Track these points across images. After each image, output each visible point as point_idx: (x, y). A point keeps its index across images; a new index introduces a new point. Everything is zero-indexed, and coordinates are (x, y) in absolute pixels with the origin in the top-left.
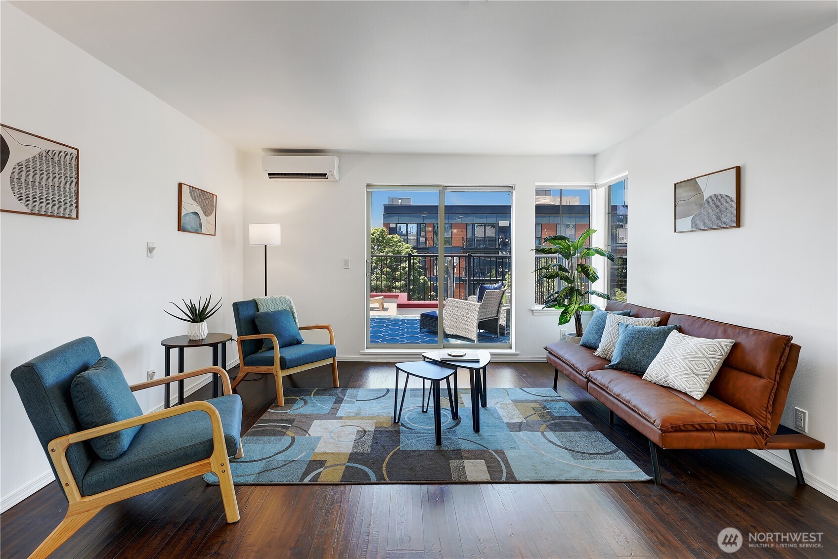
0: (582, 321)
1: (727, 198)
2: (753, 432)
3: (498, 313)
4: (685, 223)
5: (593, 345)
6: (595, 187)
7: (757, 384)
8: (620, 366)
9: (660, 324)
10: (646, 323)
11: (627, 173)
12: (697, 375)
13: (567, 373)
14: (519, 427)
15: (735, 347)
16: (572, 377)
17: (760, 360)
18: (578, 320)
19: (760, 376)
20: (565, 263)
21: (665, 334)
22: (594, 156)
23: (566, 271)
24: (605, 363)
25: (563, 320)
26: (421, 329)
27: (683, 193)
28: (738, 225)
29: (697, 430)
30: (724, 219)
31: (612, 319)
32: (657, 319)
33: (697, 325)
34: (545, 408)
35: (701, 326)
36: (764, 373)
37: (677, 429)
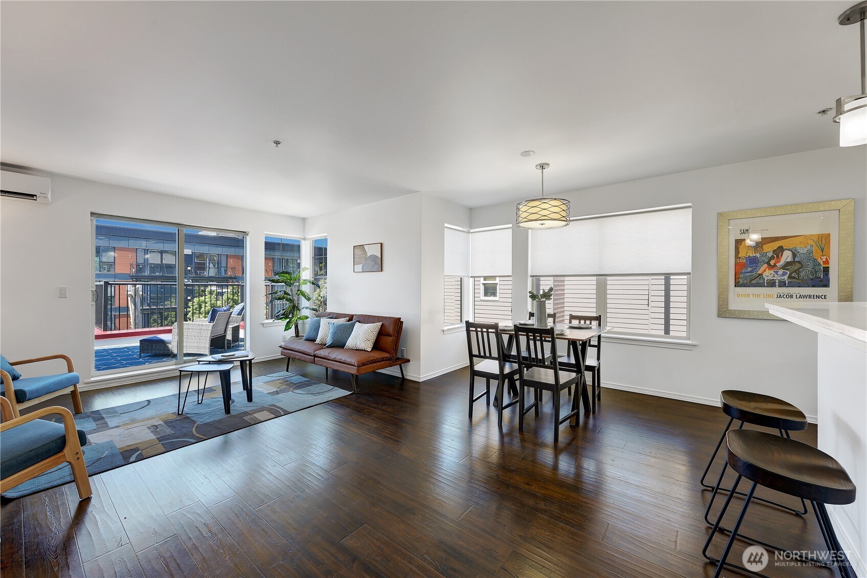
0: (299, 327)
1: (377, 257)
2: (389, 360)
3: (225, 331)
4: (359, 268)
5: (313, 339)
6: (304, 239)
7: (390, 339)
8: (332, 346)
9: (349, 321)
10: (342, 321)
11: (326, 234)
12: (369, 340)
13: (299, 357)
14: (277, 393)
15: (382, 325)
16: (302, 359)
17: (390, 329)
18: (296, 327)
19: (391, 336)
20: (288, 290)
21: (353, 325)
22: (304, 219)
23: (289, 295)
24: (323, 346)
25: (287, 327)
26: (140, 354)
27: (358, 252)
28: (382, 271)
29: (371, 363)
30: (376, 267)
31: (324, 322)
32: (348, 318)
33: (367, 318)
34: (287, 381)
35: (368, 318)
36: (392, 334)
37: (364, 364)
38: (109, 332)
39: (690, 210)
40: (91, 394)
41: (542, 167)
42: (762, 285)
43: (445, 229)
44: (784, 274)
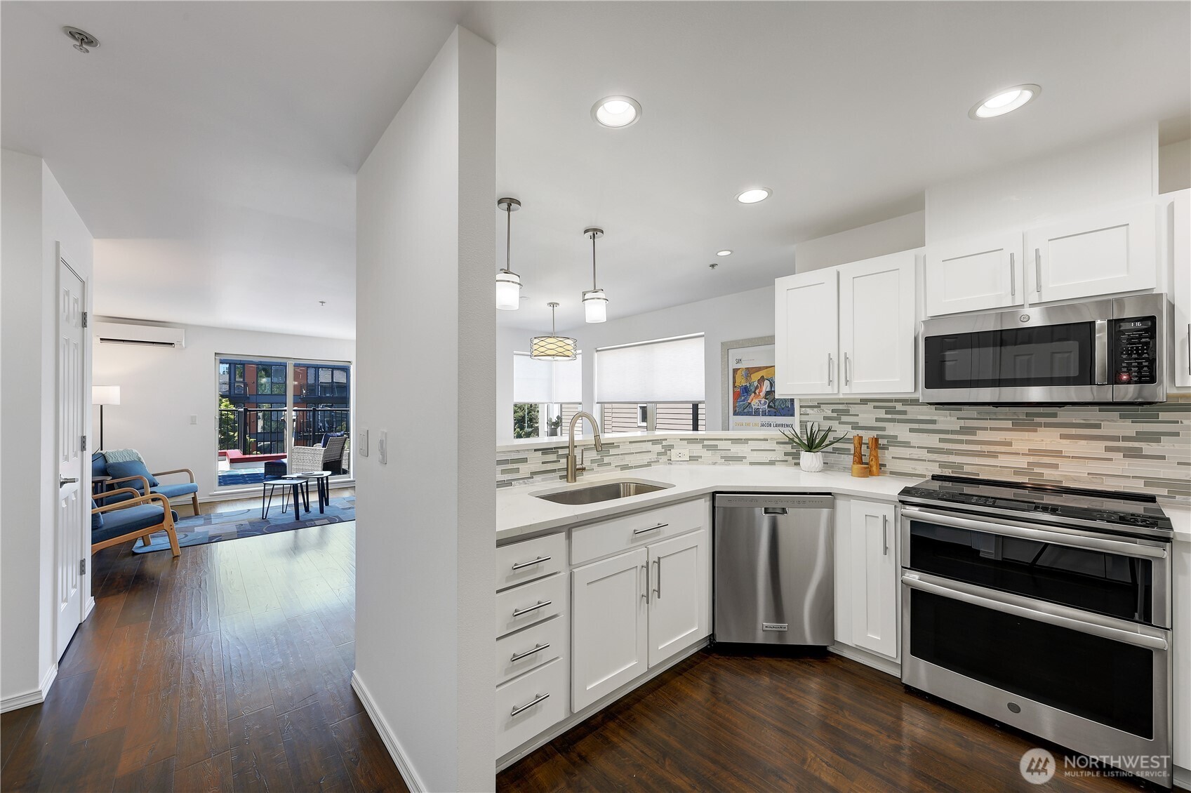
3: (341, 456)
26: (265, 476)
38: (247, 456)
39: (703, 338)
40: (212, 504)
41: (553, 305)
42: (749, 414)
43: (514, 356)
44: (765, 403)
